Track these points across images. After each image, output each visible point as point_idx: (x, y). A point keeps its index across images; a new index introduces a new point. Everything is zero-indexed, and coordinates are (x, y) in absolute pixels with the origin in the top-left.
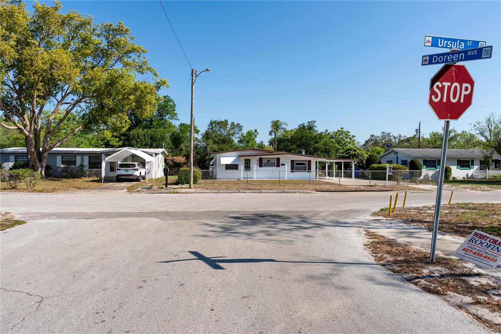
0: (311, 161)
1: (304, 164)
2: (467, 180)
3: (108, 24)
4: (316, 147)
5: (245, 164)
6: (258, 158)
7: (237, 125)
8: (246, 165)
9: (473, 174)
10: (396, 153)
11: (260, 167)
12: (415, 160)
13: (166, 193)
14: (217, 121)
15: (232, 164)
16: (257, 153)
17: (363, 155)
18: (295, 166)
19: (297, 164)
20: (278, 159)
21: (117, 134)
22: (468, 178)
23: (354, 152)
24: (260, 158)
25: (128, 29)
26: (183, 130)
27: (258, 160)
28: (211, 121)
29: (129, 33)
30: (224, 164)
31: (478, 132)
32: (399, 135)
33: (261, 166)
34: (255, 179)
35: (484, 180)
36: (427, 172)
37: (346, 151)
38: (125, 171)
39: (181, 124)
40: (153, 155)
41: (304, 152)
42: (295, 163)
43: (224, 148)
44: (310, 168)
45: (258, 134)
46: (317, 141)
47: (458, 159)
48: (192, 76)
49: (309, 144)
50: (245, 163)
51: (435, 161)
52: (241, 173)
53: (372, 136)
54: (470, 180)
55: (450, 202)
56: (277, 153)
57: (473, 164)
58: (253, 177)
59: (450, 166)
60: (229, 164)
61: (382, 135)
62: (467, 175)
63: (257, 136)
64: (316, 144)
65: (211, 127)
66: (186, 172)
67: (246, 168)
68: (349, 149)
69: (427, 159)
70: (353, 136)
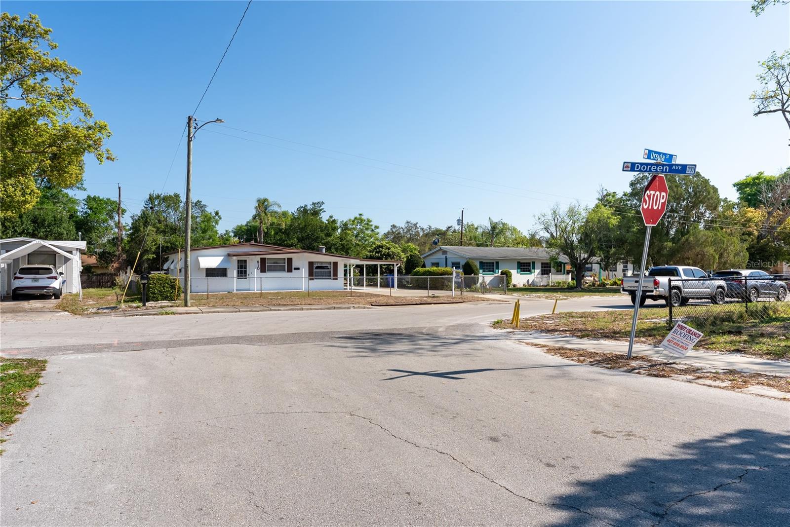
0: (337, 263)
1: (326, 268)
2: (529, 287)
3: (8, 15)
4: (329, 242)
5: (238, 268)
6: (258, 258)
7: (196, 204)
8: (240, 270)
9: (534, 280)
10: (445, 252)
11: (261, 272)
12: (470, 261)
13: (154, 315)
14: (162, 196)
15: (219, 267)
16: (257, 250)
17: (399, 255)
18: (315, 271)
19: (317, 268)
20: (290, 261)
21: (13, 213)
22: (529, 285)
23: (387, 251)
24: (261, 259)
25: (49, 31)
26: (96, 208)
27: (258, 262)
28: (150, 195)
29: (49, 37)
30: (204, 267)
31: (543, 226)
32: (428, 227)
33: (263, 270)
34: (256, 291)
35: (547, 287)
36: (485, 278)
37: (375, 249)
38: (32, 281)
39: (89, 197)
40: (73, 251)
41: (324, 249)
42: (315, 266)
43: (176, 242)
44: (335, 274)
45: (220, 218)
46: (329, 233)
47: (519, 261)
48: (189, 127)
49: (318, 237)
50: (238, 265)
51: (493, 263)
52: (233, 282)
53: (394, 226)
54: (531, 287)
55: (554, 311)
56: (288, 250)
57: (534, 268)
58: (251, 288)
59: (510, 270)
60: (214, 268)
61: (406, 225)
62: (528, 281)
63: (220, 222)
64: (328, 238)
65: (150, 205)
66: (162, 280)
67: (240, 275)
68: (379, 245)
69: (484, 261)
70: (376, 227)
